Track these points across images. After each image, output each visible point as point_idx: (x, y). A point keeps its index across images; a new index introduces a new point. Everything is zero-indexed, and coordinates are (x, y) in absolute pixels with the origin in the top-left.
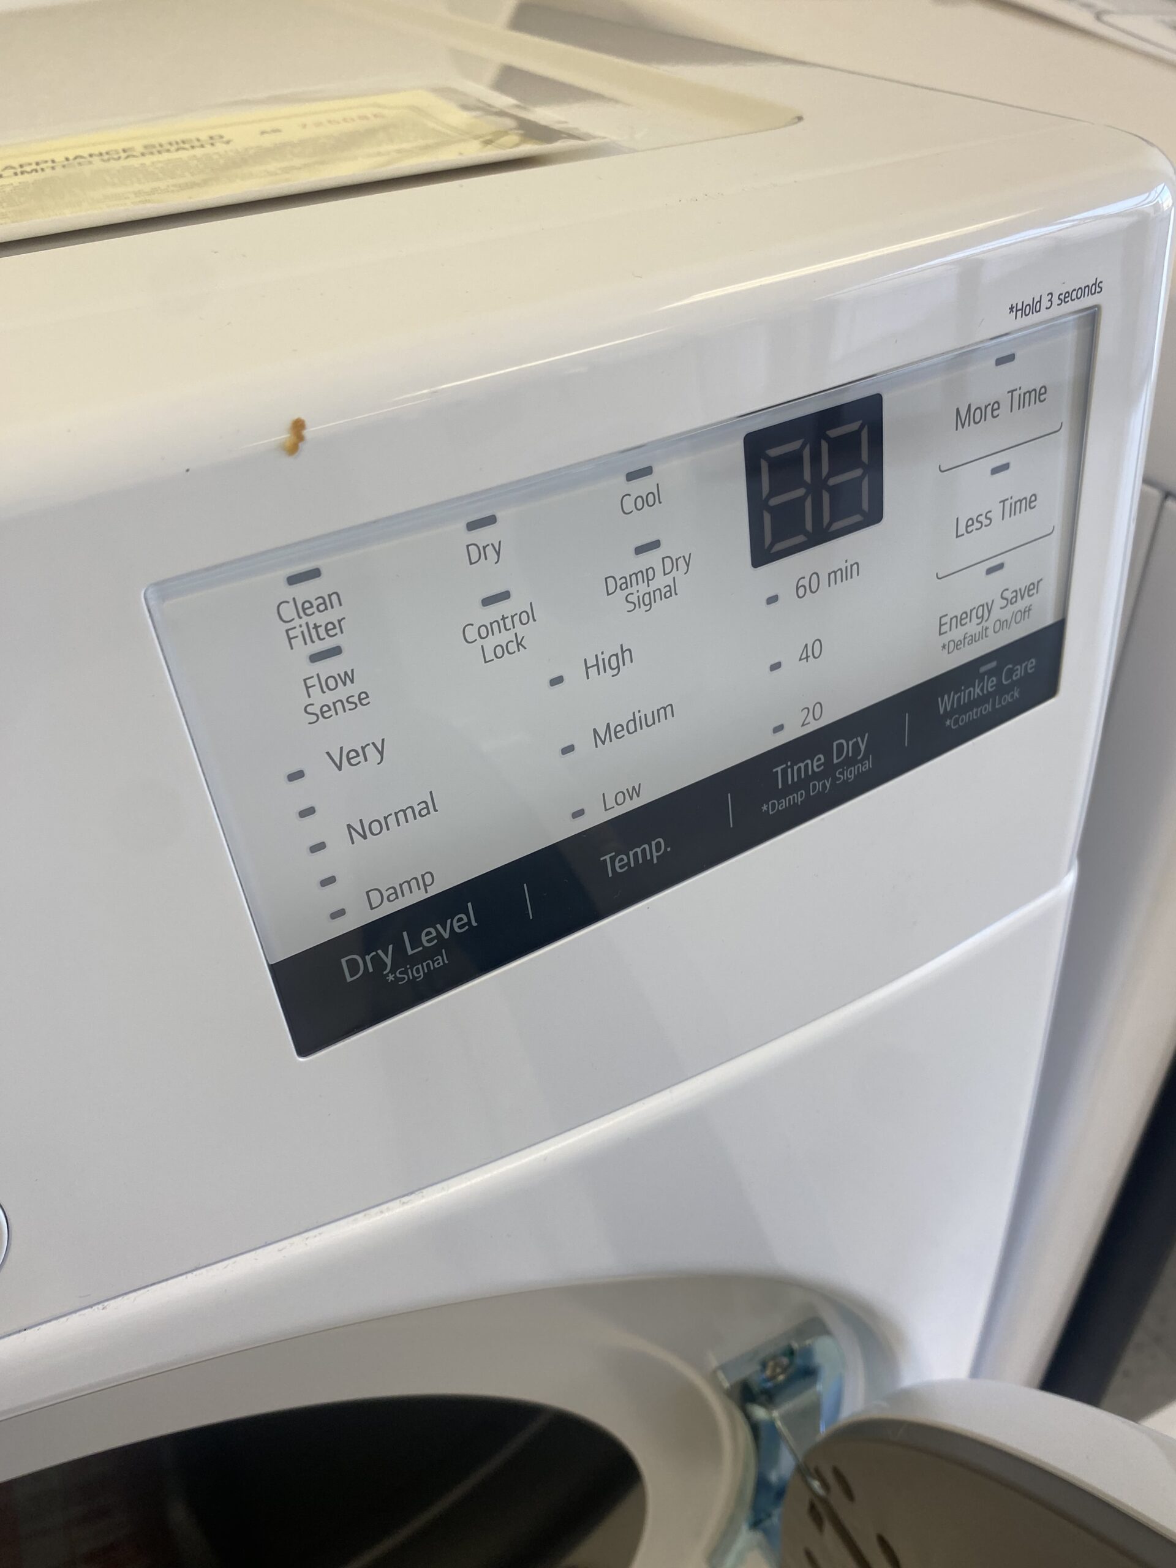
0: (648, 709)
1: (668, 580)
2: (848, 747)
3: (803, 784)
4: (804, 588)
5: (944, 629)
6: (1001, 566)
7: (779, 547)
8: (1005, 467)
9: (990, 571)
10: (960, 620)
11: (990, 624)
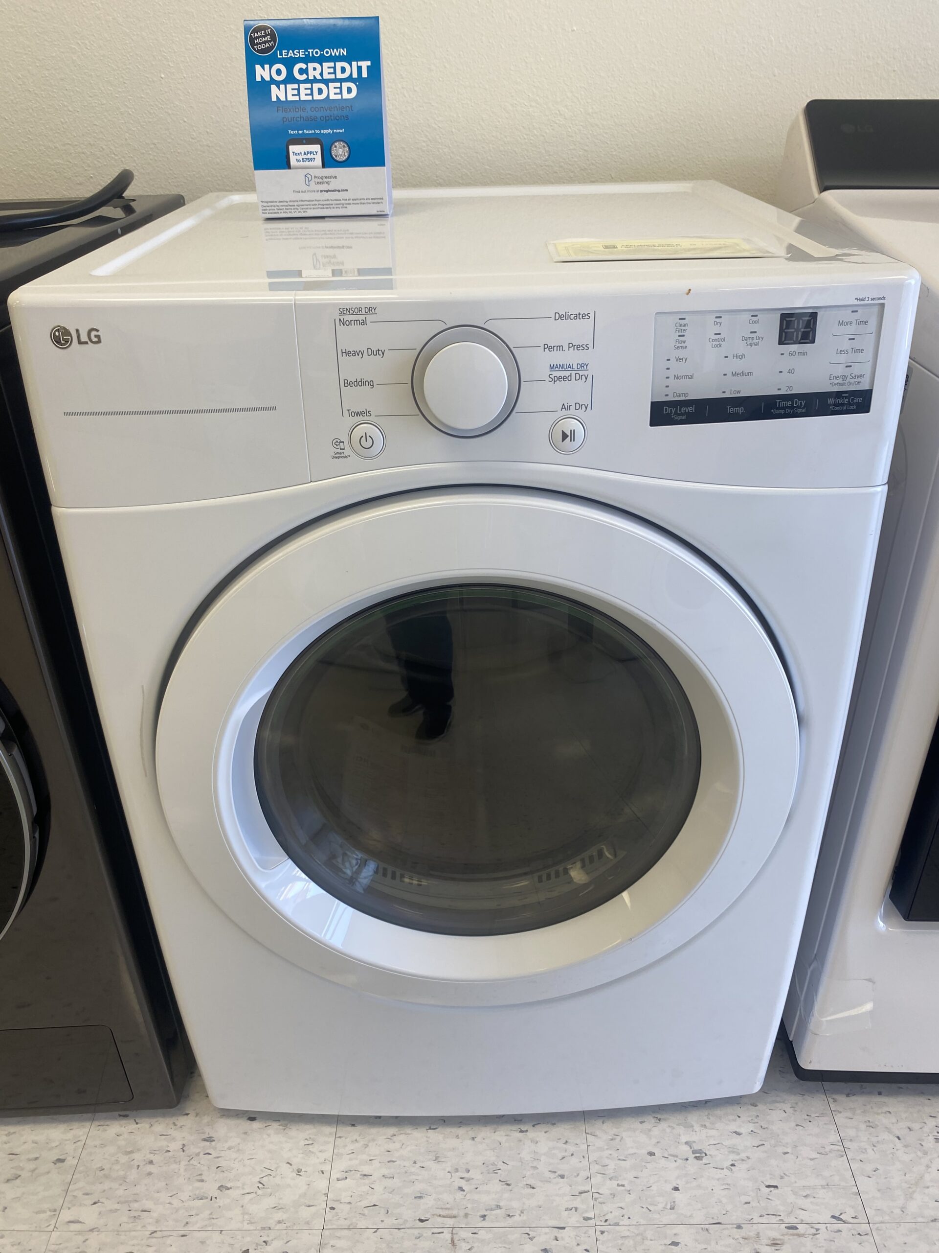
0: (746, 371)
1: (757, 341)
2: (799, 403)
3: (784, 408)
4: (791, 354)
5: (831, 378)
6: (851, 366)
7: (785, 342)
8: (854, 339)
9: (847, 367)
10: (836, 378)
11: (846, 382)
